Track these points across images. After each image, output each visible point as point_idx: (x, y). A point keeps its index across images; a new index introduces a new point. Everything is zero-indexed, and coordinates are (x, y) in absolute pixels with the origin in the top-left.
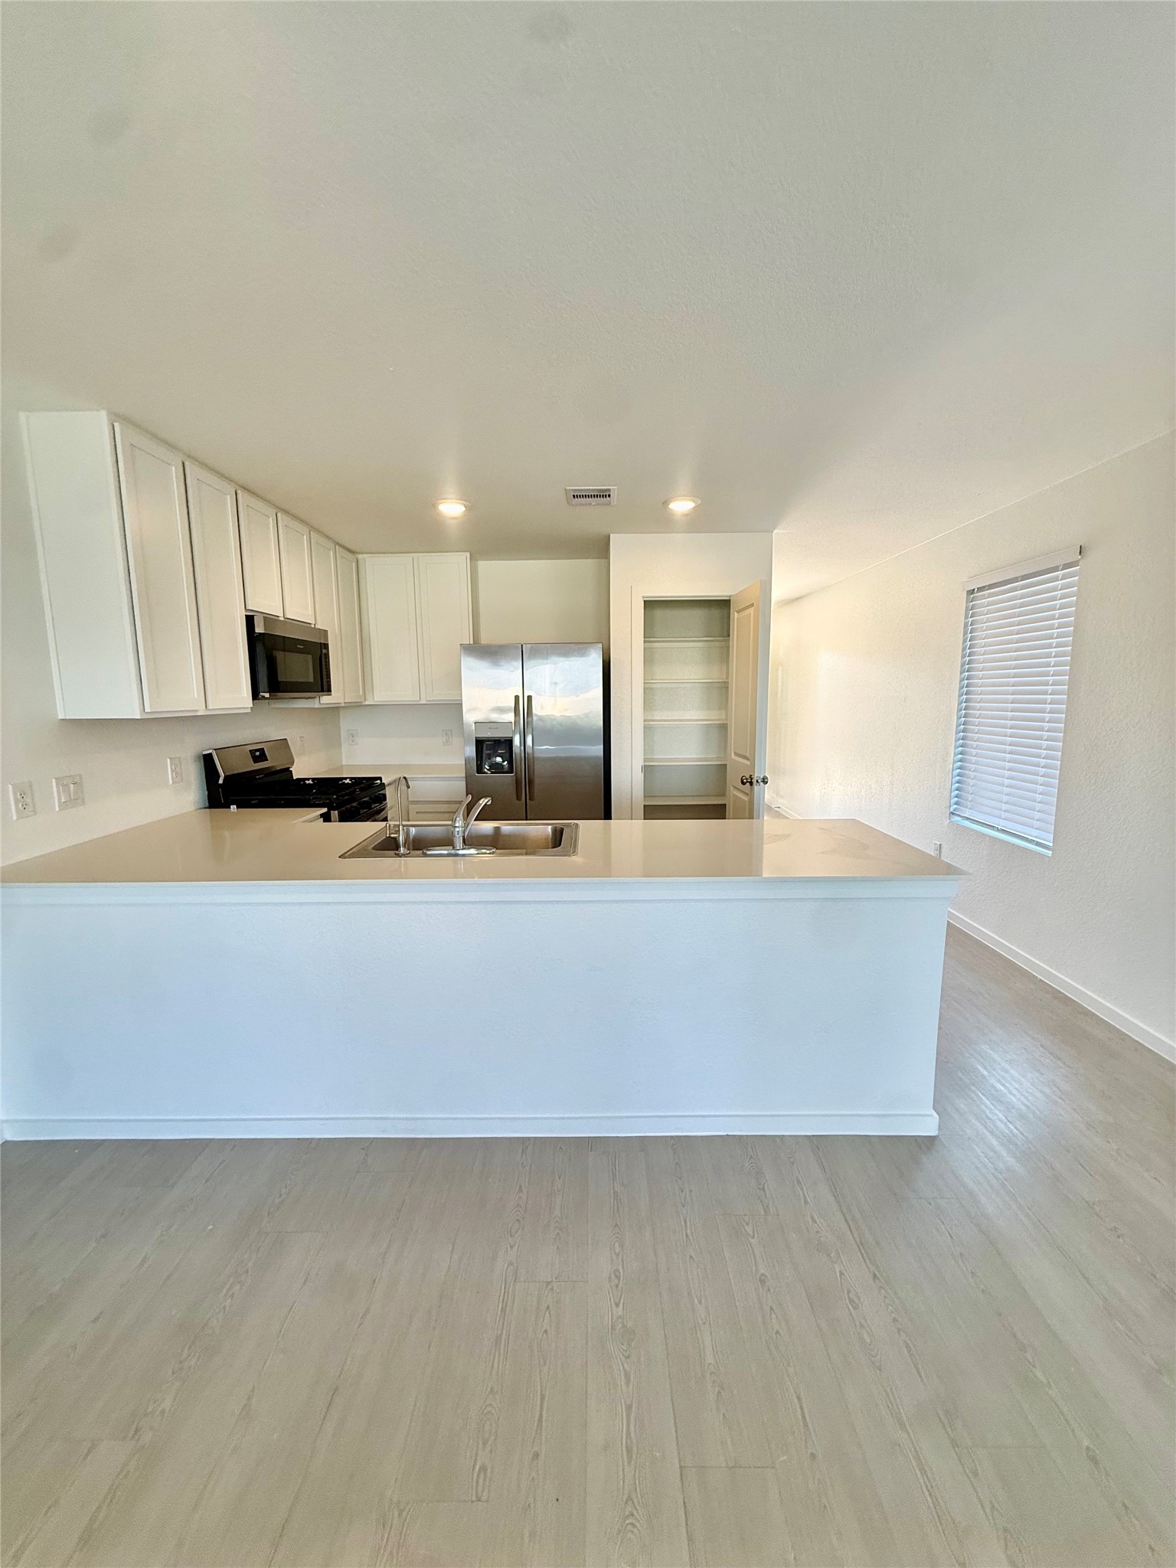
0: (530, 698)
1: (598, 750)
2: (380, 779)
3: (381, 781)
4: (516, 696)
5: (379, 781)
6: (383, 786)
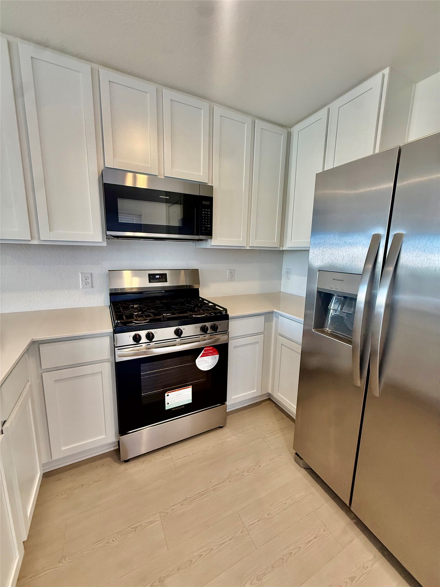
3: (226, 312)
5: (224, 313)
6: (226, 317)
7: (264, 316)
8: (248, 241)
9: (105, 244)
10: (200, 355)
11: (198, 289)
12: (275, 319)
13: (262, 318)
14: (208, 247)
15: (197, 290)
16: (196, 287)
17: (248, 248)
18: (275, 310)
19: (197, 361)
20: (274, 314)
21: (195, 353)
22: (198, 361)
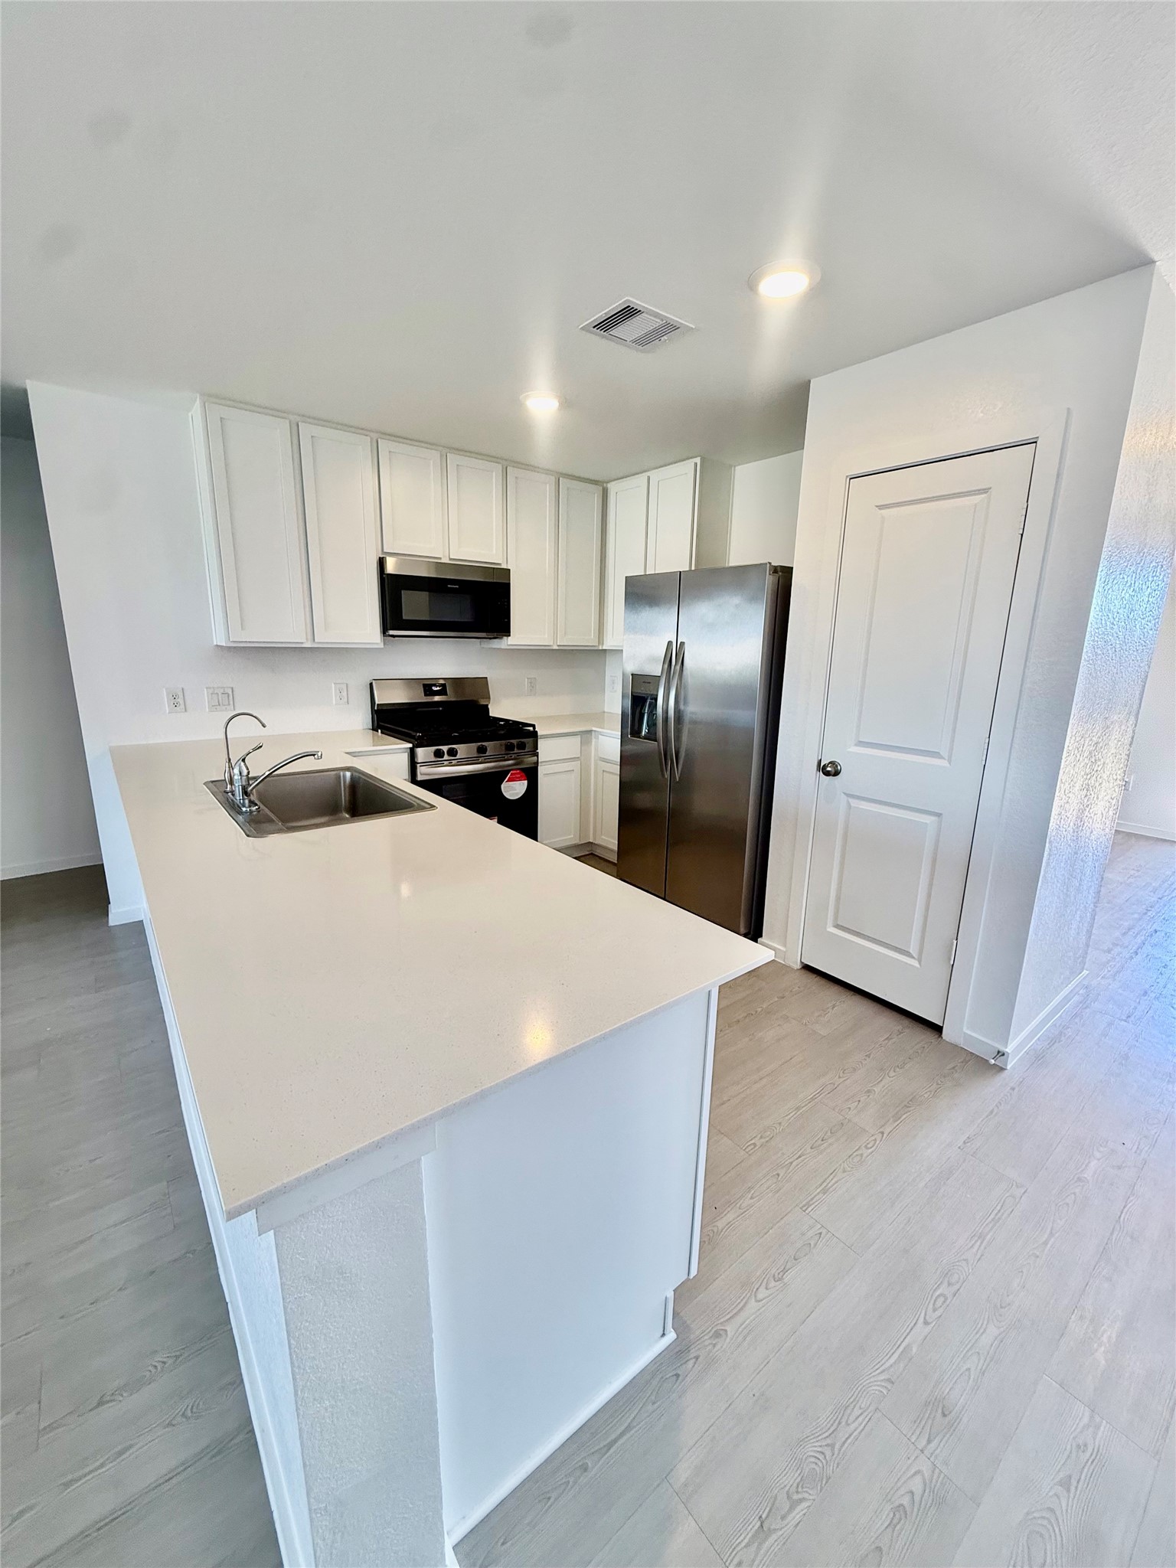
0: (682, 644)
1: (753, 717)
2: (534, 726)
3: (534, 728)
4: (669, 642)
5: (531, 729)
6: (535, 734)
7: (579, 736)
8: (555, 638)
9: (382, 646)
10: (506, 780)
11: (487, 705)
12: (594, 740)
13: (578, 739)
14: (503, 646)
15: (486, 708)
16: (483, 702)
17: (555, 647)
18: (594, 729)
19: (502, 786)
20: (593, 733)
21: (498, 777)
22: (504, 787)
